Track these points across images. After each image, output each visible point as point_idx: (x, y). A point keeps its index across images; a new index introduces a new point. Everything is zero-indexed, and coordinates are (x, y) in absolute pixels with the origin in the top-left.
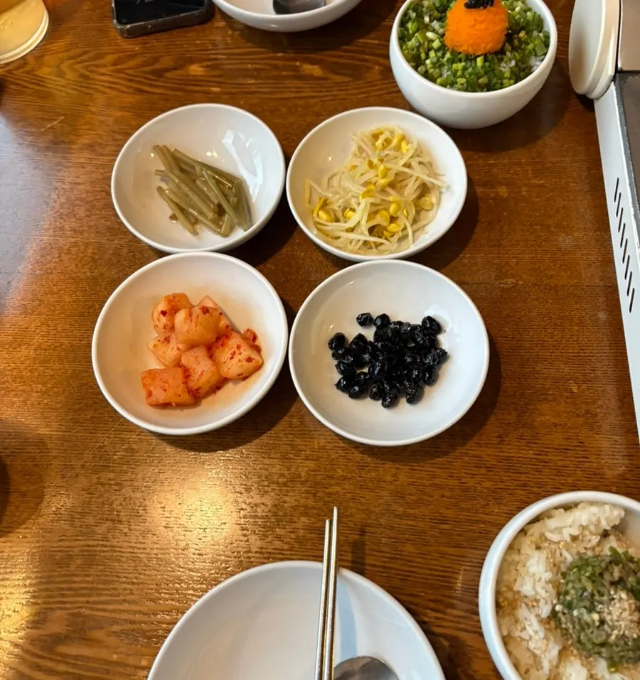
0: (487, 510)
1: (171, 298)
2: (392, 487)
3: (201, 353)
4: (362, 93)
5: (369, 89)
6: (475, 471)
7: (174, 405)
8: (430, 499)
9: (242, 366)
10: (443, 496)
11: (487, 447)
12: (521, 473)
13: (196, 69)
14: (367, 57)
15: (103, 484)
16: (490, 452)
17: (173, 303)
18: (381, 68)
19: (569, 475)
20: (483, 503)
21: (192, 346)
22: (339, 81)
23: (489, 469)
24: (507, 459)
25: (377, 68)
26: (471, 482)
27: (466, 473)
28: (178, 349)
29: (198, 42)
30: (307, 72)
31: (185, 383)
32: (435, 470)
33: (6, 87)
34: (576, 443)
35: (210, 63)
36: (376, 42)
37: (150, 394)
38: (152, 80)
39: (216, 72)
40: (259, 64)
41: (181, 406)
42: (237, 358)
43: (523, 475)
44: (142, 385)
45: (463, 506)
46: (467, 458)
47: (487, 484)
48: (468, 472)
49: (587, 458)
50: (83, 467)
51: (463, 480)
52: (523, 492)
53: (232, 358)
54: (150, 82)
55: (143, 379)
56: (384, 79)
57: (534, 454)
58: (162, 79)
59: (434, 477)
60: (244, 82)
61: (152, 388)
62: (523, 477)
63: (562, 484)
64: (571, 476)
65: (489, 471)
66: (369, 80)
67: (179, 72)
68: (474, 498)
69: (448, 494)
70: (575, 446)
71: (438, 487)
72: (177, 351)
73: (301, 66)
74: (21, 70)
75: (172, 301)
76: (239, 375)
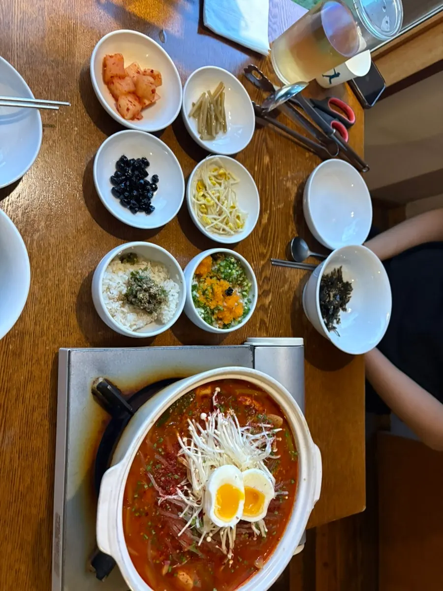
0: (36, 282)
1: (160, 77)
2: (48, 235)
3: (131, 88)
4: (253, 242)
5: (255, 246)
6: (57, 278)
7: (105, 68)
8: (41, 254)
9: (125, 106)
10: (43, 260)
11: (69, 285)
12: (55, 301)
13: (267, 159)
14: (271, 246)
15: (48, 82)
16: (67, 287)
17: (157, 77)
18: (265, 253)
19: (54, 326)
20: (40, 281)
21: (136, 84)
22: (259, 231)
23: (58, 286)
24: (63, 296)
25: (265, 251)
26: (50, 276)
27: (55, 274)
28: (134, 77)
29: (280, 162)
30: (264, 216)
31: (117, 76)
32: (57, 258)
33: (259, 61)
34: (72, 331)
35: (270, 168)
36: (278, 252)
37: (111, 57)
38: (262, 136)
39: (265, 170)
40: (269, 192)
41: (104, 73)
42: (129, 103)
43: (54, 302)
44: (116, 53)
45: (38, 270)
46: (63, 274)
47: (50, 284)
48: (56, 275)
49: (64, 336)
50: (58, 73)
51: (52, 272)
52: (45, 301)
53: (129, 101)
54: (261, 135)
55: (119, 54)
56: (259, 254)
57: (65, 309)
58: (262, 141)
59: (53, 256)
60: (260, 184)
61: (114, 58)
62: (53, 302)
63: (50, 322)
64: (54, 327)
65: (56, 286)
66: (259, 246)
67: (265, 151)
68: (42, 276)
69: (44, 263)
70: (70, 331)
71: (48, 258)
72: (132, 76)
73: (267, 213)
74: (267, 69)
75: (158, 77)
76: (120, 105)
